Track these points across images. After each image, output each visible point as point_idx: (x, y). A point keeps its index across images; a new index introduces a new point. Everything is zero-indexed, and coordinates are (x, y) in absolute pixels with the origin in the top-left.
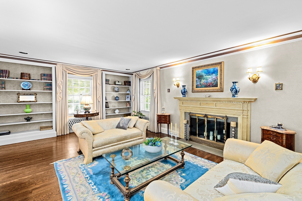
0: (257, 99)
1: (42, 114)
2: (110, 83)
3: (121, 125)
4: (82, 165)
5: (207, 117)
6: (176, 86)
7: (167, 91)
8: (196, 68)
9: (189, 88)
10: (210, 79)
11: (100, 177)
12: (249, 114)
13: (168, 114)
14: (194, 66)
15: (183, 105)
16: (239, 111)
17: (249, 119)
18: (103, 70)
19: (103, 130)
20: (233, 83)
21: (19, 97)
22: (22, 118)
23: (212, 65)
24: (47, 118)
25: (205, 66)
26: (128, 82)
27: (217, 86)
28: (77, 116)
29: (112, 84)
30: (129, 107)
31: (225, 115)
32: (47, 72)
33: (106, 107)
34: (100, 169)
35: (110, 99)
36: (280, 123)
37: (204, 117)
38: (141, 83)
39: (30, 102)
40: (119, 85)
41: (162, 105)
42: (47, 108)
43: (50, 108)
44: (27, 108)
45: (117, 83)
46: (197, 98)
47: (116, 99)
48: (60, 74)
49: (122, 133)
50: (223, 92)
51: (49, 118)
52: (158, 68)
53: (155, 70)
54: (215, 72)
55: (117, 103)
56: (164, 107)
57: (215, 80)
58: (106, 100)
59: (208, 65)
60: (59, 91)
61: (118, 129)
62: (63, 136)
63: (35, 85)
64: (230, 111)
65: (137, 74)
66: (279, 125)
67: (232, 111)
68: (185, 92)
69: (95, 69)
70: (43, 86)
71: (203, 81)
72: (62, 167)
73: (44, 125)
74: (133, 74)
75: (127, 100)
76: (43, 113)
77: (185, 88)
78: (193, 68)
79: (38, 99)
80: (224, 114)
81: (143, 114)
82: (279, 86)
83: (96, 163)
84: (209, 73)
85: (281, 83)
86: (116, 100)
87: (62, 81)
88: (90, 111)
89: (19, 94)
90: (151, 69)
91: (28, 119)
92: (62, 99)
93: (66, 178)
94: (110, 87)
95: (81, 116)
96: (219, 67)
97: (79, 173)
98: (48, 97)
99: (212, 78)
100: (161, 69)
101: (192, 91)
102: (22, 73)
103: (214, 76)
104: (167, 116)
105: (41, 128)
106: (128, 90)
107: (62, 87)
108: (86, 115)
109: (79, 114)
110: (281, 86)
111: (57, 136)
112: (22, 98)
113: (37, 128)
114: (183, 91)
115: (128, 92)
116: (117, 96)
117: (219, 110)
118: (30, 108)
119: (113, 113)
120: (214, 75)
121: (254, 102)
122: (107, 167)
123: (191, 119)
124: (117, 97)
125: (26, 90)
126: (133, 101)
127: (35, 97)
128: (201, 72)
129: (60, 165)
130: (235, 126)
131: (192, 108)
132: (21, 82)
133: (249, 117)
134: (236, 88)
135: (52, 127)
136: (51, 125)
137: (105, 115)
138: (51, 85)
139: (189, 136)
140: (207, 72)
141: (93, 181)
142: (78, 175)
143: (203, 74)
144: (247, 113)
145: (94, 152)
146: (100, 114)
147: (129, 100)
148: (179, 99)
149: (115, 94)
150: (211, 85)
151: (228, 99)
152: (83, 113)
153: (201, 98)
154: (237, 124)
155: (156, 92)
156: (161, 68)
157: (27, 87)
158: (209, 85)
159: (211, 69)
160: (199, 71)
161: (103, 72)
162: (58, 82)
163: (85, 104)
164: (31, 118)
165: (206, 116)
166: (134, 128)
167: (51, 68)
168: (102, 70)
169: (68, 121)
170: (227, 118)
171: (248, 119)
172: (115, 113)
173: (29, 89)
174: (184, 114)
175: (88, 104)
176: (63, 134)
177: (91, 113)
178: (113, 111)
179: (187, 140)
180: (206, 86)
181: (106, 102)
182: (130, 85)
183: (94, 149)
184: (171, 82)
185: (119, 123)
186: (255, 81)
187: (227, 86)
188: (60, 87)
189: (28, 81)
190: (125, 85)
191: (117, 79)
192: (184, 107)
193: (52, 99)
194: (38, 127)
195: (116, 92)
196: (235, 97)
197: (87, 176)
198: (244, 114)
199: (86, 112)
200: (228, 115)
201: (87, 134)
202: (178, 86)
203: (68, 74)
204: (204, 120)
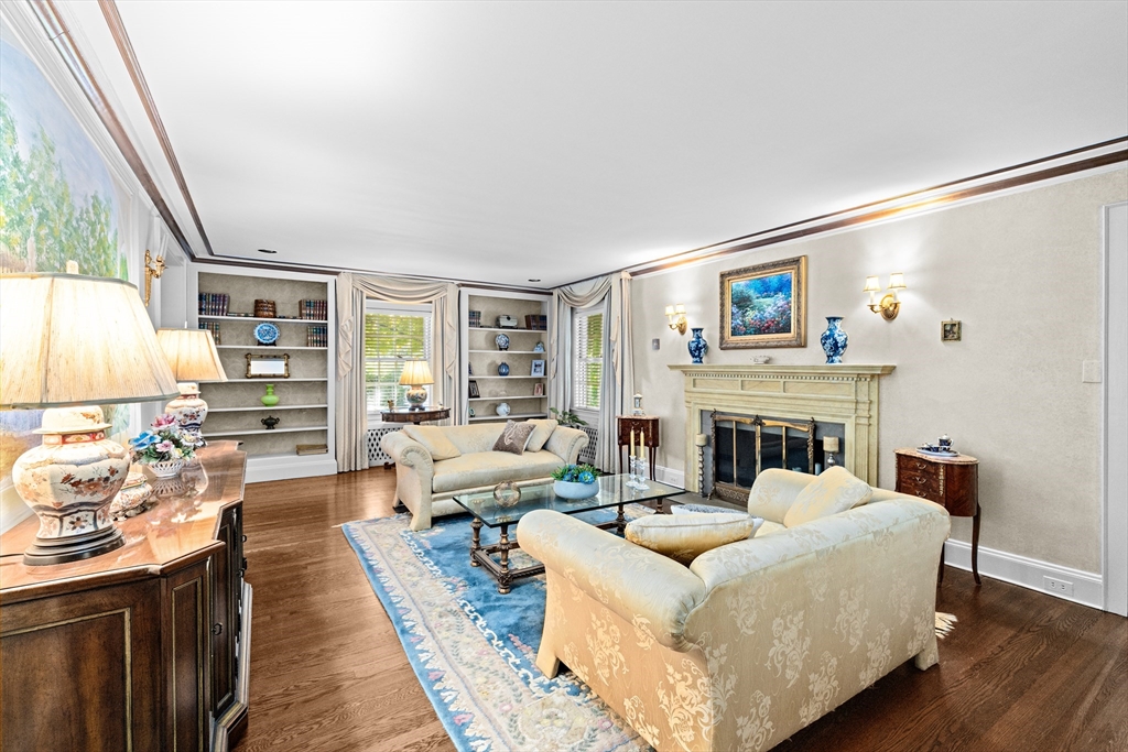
0: (895, 367)
1: (301, 409)
2: (482, 321)
3: (507, 442)
4: (406, 532)
5: (761, 424)
6: (677, 330)
7: (649, 345)
8: (730, 274)
9: (711, 336)
10: (770, 309)
11: (450, 554)
12: (874, 413)
13: (650, 417)
14: (726, 269)
15: (695, 389)
16: (846, 405)
17: (874, 429)
18: (463, 285)
19: (458, 453)
20: (829, 319)
21: (249, 365)
22: (256, 421)
23: (775, 265)
24: (312, 423)
25: (755, 269)
26: (538, 319)
27: (789, 331)
28: (391, 417)
29: (489, 324)
30: (541, 396)
31: (808, 418)
32: (314, 296)
33: (470, 396)
34: (450, 541)
35: (482, 372)
36: (944, 438)
37: (754, 423)
38: (577, 320)
39: (274, 376)
40: (511, 328)
41: (636, 389)
42: (314, 395)
43: (319, 395)
44: (267, 394)
45: (504, 322)
46: (732, 367)
47: (502, 370)
48: (346, 299)
49: (508, 461)
50: (805, 346)
51: (318, 423)
52: (625, 275)
53: (614, 280)
54: (783, 287)
55: (504, 384)
56: (639, 396)
57: (783, 313)
58: (470, 373)
59: (764, 267)
60: (345, 347)
61: (498, 453)
62: (353, 474)
63: (285, 333)
64: (823, 404)
65: (563, 291)
66: (943, 442)
67: (828, 404)
68: (698, 349)
69: (440, 283)
70: (304, 335)
71: (751, 315)
72: (361, 532)
73: (305, 441)
74: (552, 294)
75: (534, 375)
76: (305, 409)
77: (699, 337)
78: (722, 276)
79: (293, 371)
80: (806, 413)
81: (581, 419)
82: (951, 329)
83: (439, 530)
84: (766, 290)
85: (956, 319)
86: (501, 374)
87: (352, 319)
88: (424, 404)
89: (249, 356)
90: (605, 278)
91: (270, 423)
92: (352, 370)
93: (373, 550)
94: (481, 334)
95: (403, 418)
96: (793, 271)
97: (401, 544)
98: (316, 364)
99: (776, 305)
100: (634, 278)
101: (721, 344)
102: (257, 301)
103: (779, 299)
104: (648, 421)
105: (299, 450)
106: (539, 342)
107: (350, 336)
108: (416, 414)
109: (396, 411)
110: (956, 329)
111: (339, 473)
112: (257, 367)
113: (289, 449)
114: (693, 345)
115: (538, 351)
116: (504, 361)
117: (793, 401)
118: (274, 394)
119: (492, 415)
120: (781, 295)
121: (888, 378)
122: (466, 538)
123: (718, 430)
124: (504, 364)
125: (266, 345)
126: (552, 376)
127: (286, 365)
128: (747, 286)
129: (355, 530)
130: (836, 449)
131: (721, 397)
132: (254, 325)
133: (874, 421)
134: (836, 336)
135: (326, 446)
136: (323, 443)
137: (468, 419)
138: (323, 330)
139: (711, 485)
140: (762, 288)
141: (433, 560)
142: (398, 548)
143: (752, 293)
144: (869, 410)
145: (434, 503)
146: (452, 413)
147: (541, 375)
148: (685, 370)
149: (498, 357)
150: (773, 327)
151: (813, 367)
152: (407, 411)
153: (743, 367)
154: (841, 443)
155: (617, 347)
156: (633, 274)
157: (268, 338)
158: (768, 328)
159: (773, 277)
160: (739, 284)
161: (462, 289)
162: (341, 324)
163: (412, 385)
164: (277, 421)
165: (758, 420)
166: (544, 453)
167: (326, 283)
168: (459, 286)
169: (365, 431)
170: (816, 426)
171: (871, 427)
172: (497, 415)
173: (274, 344)
174: (697, 416)
175: (419, 386)
176: (353, 469)
177: (427, 410)
178: (493, 407)
179: (705, 495)
180: (759, 331)
181: (471, 381)
182: (544, 328)
183: (435, 496)
184: (662, 320)
185: (502, 437)
186: (890, 315)
187: (816, 329)
188: (347, 336)
189: (271, 322)
190: (529, 327)
191: (502, 310)
192: (700, 395)
193: (325, 370)
194: (290, 444)
195: (501, 349)
196: (832, 361)
197: (419, 551)
198: (860, 413)
199: (413, 409)
200: (817, 418)
201: (418, 456)
202: (682, 332)
203: (367, 298)
204: (754, 433)
